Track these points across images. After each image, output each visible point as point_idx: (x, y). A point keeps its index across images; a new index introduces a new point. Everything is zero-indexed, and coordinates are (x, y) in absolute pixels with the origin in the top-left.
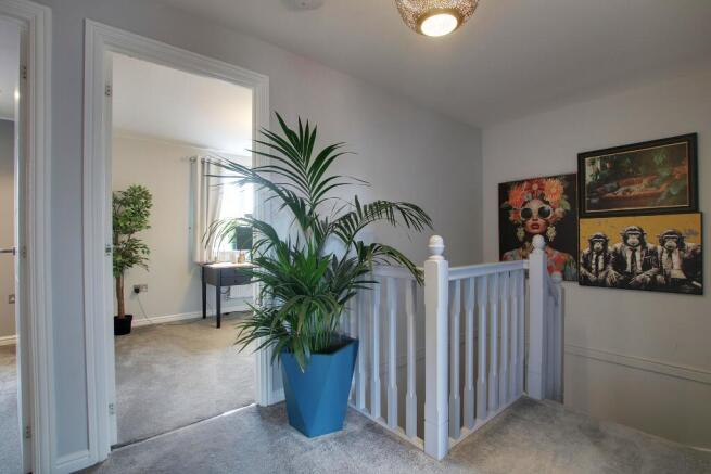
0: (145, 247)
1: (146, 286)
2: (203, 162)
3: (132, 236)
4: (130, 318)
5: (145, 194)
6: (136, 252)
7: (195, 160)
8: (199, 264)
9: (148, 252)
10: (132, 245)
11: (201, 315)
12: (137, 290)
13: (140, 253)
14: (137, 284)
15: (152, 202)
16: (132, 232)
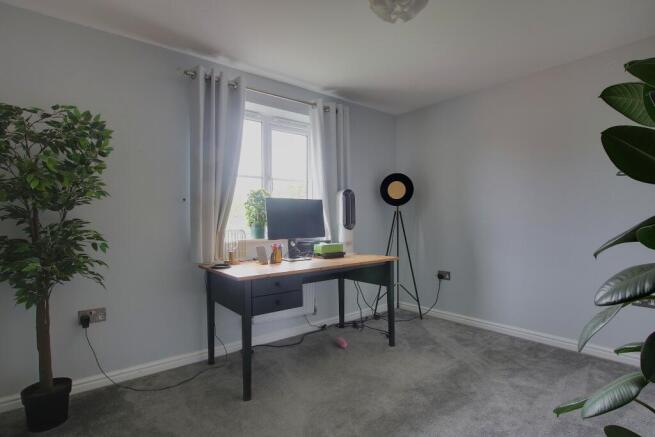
0: (98, 237)
1: (103, 311)
2: (208, 80)
3: (71, 215)
4: (66, 383)
5: (100, 131)
6: (78, 247)
7: (194, 76)
8: (201, 267)
9: (104, 247)
10: (71, 233)
11: (206, 356)
12: (85, 320)
13: (87, 248)
14: (85, 307)
15: (111, 143)
16: (70, 205)
